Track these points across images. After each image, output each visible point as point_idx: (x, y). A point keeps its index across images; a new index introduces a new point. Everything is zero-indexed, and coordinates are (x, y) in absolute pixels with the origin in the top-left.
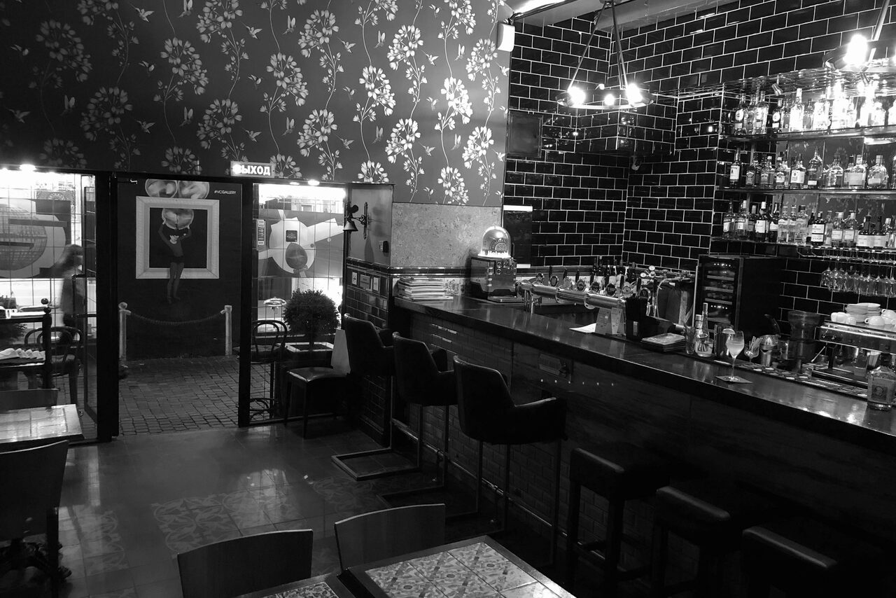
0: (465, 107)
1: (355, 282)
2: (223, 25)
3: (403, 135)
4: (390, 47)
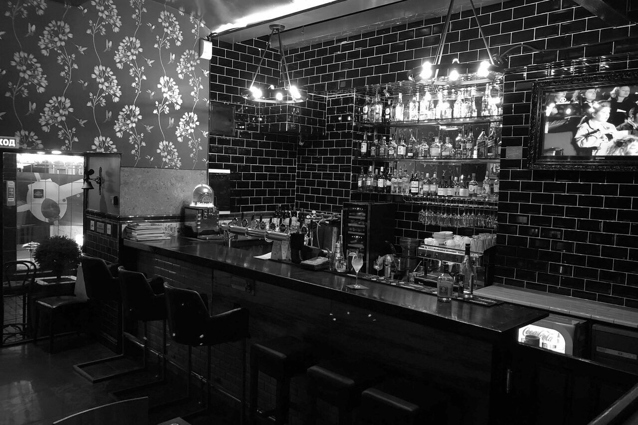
0: (176, 97)
1: (93, 228)
3: (128, 117)
4: (116, 52)
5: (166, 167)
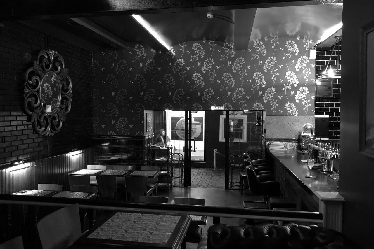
0: (295, 81)
2: (209, 67)
3: (270, 93)
4: (264, 65)
5: (289, 115)
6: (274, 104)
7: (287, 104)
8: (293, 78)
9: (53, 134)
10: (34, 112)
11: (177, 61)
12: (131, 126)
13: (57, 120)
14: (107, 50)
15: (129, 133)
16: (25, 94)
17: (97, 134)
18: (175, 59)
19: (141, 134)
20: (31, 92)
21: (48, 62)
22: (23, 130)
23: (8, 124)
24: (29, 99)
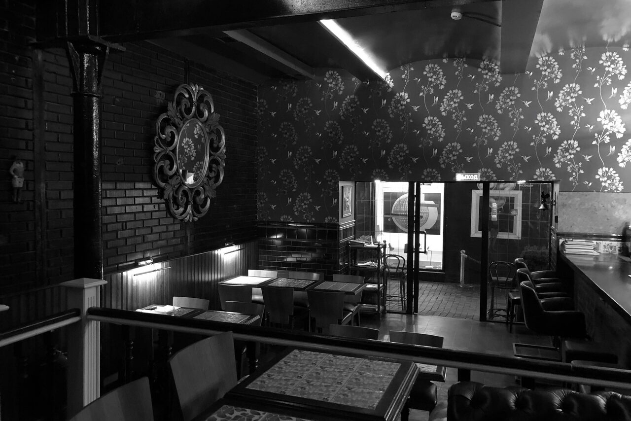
0: (618, 127)
2: (453, 106)
3: (567, 150)
4: (556, 99)
5: (605, 191)
6: (575, 171)
7: (600, 170)
8: (615, 122)
9: (196, 219)
10: (168, 183)
11: (396, 97)
12: (317, 208)
13: (203, 197)
14: (280, 82)
15: (314, 219)
16: (155, 155)
17: (264, 220)
18: (393, 93)
19: (334, 220)
20: (163, 151)
21: (189, 103)
22: (152, 212)
23: (130, 201)
24: (161, 164)
